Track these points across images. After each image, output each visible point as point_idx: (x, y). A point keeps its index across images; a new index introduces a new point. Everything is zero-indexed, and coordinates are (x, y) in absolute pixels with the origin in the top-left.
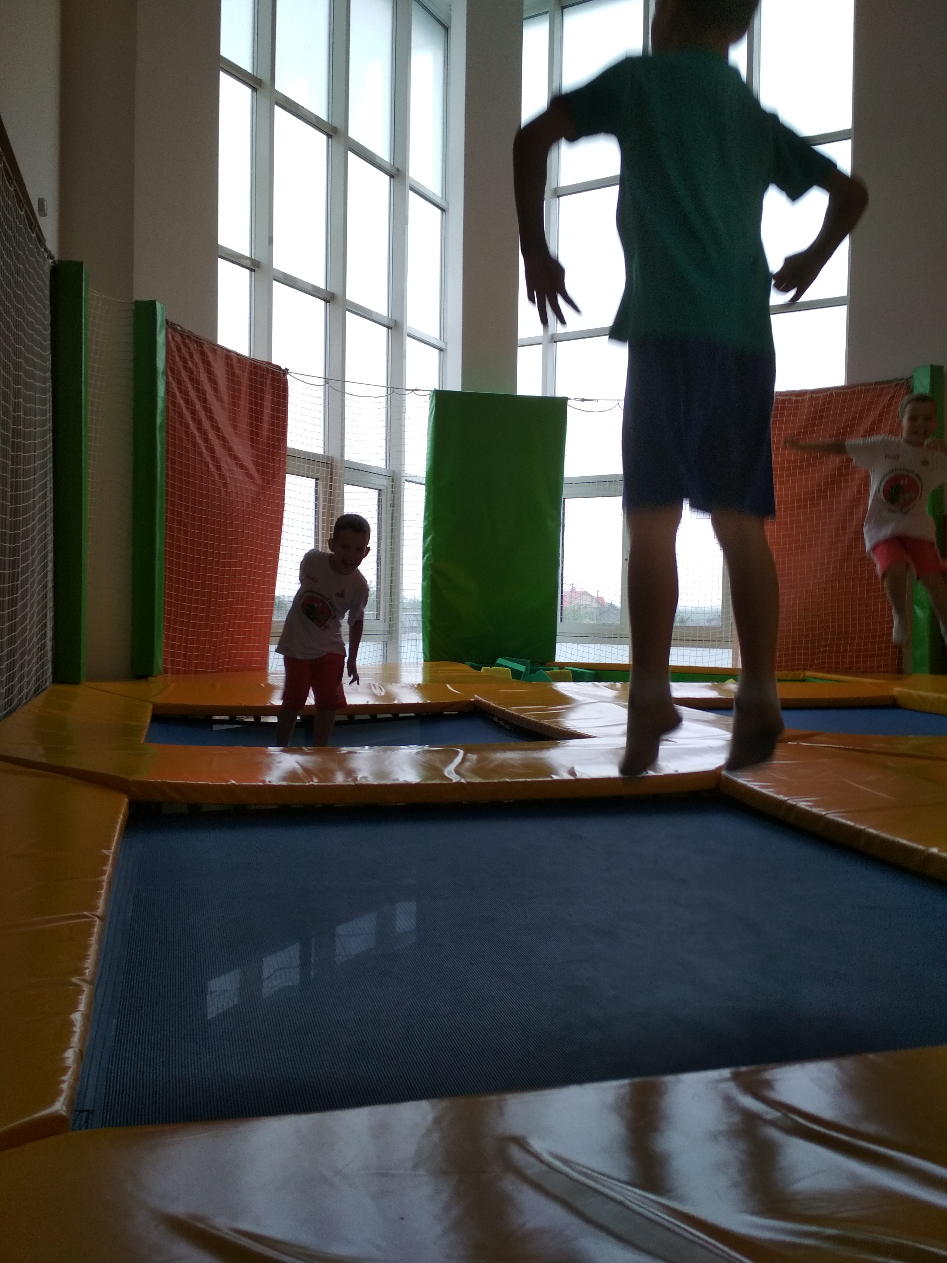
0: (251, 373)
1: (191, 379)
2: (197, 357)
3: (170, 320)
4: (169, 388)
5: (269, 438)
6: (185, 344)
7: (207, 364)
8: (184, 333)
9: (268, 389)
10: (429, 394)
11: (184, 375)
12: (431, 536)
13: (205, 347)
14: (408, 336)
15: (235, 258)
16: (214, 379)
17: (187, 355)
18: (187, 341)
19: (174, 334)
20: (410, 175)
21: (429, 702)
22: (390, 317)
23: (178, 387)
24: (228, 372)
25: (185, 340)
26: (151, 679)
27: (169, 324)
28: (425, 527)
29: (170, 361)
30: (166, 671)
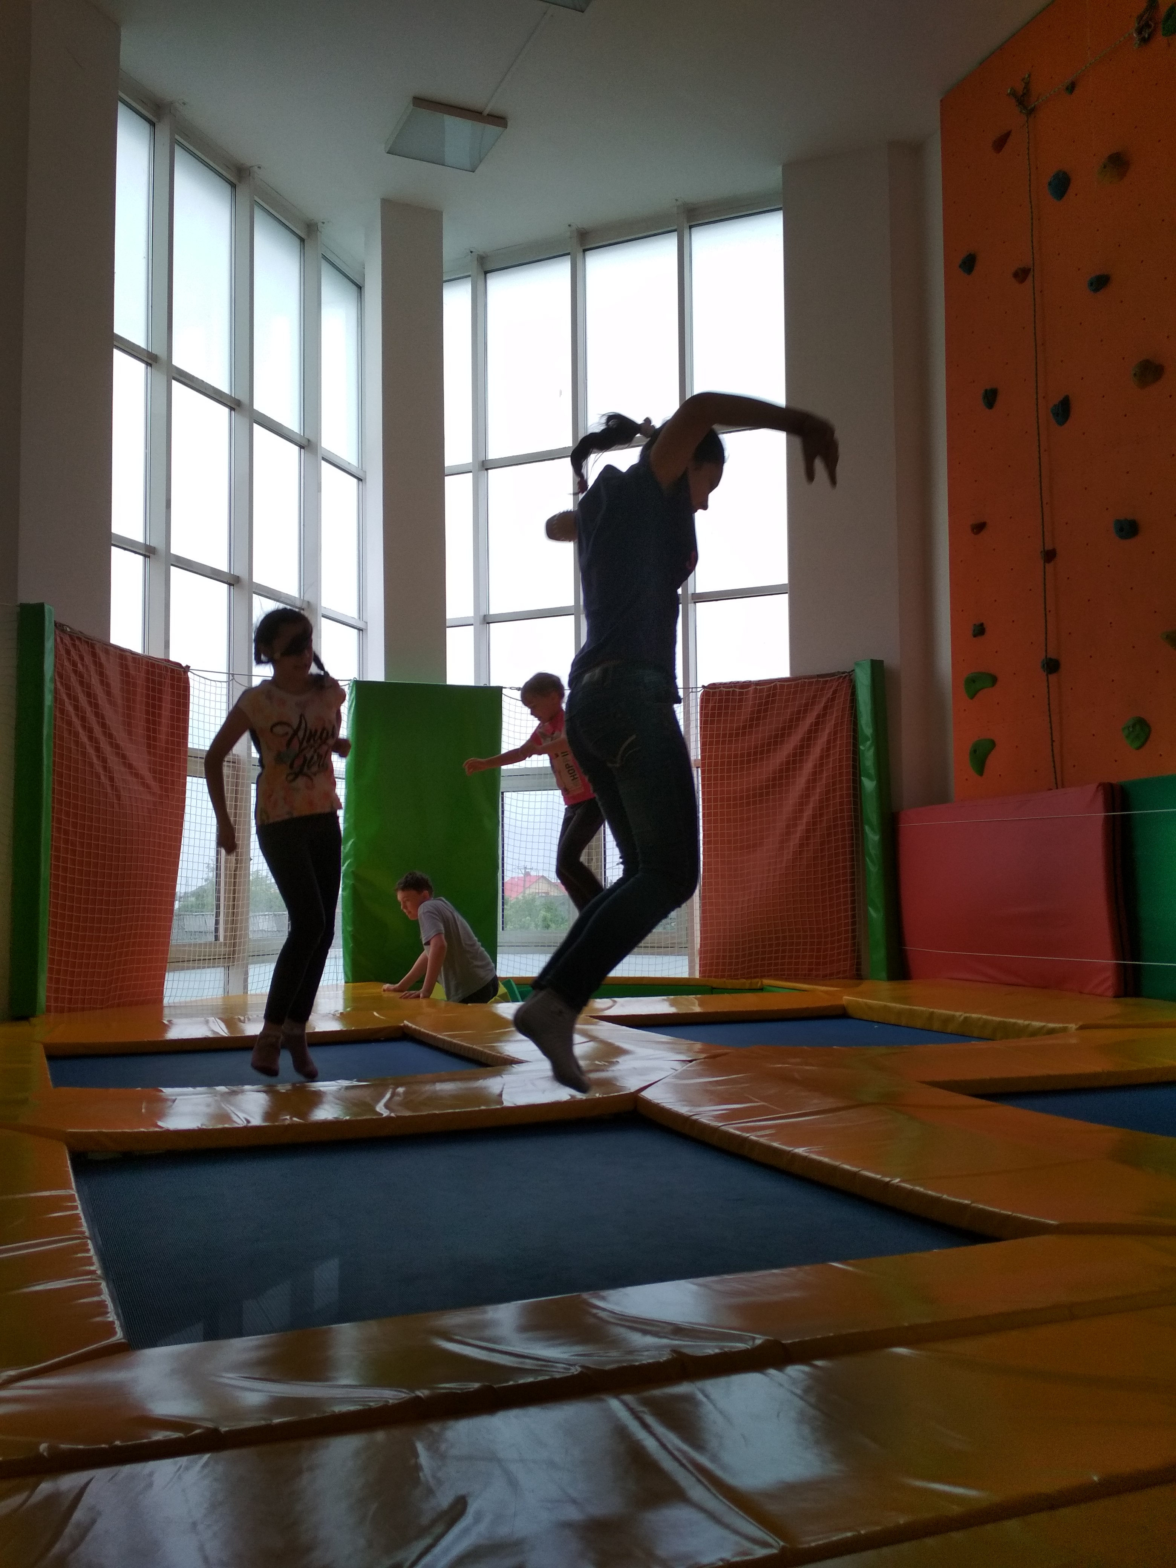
0: (147, 672)
1: (82, 683)
2: (88, 659)
3: (58, 621)
4: (56, 694)
5: (167, 742)
6: (74, 645)
7: (99, 665)
8: (73, 634)
9: (167, 689)
11: (74, 680)
12: (352, 840)
13: (97, 647)
14: (323, 616)
15: (128, 545)
16: (106, 682)
17: (77, 659)
18: (77, 642)
19: (63, 636)
20: (323, 445)
21: (353, 1028)
22: (302, 598)
23: (67, 693)
24: (122, 674)
25: (75, 641)
26: (34, 1020)
27: (59, 626)
29: (58, 666)
30: (48, 1009)
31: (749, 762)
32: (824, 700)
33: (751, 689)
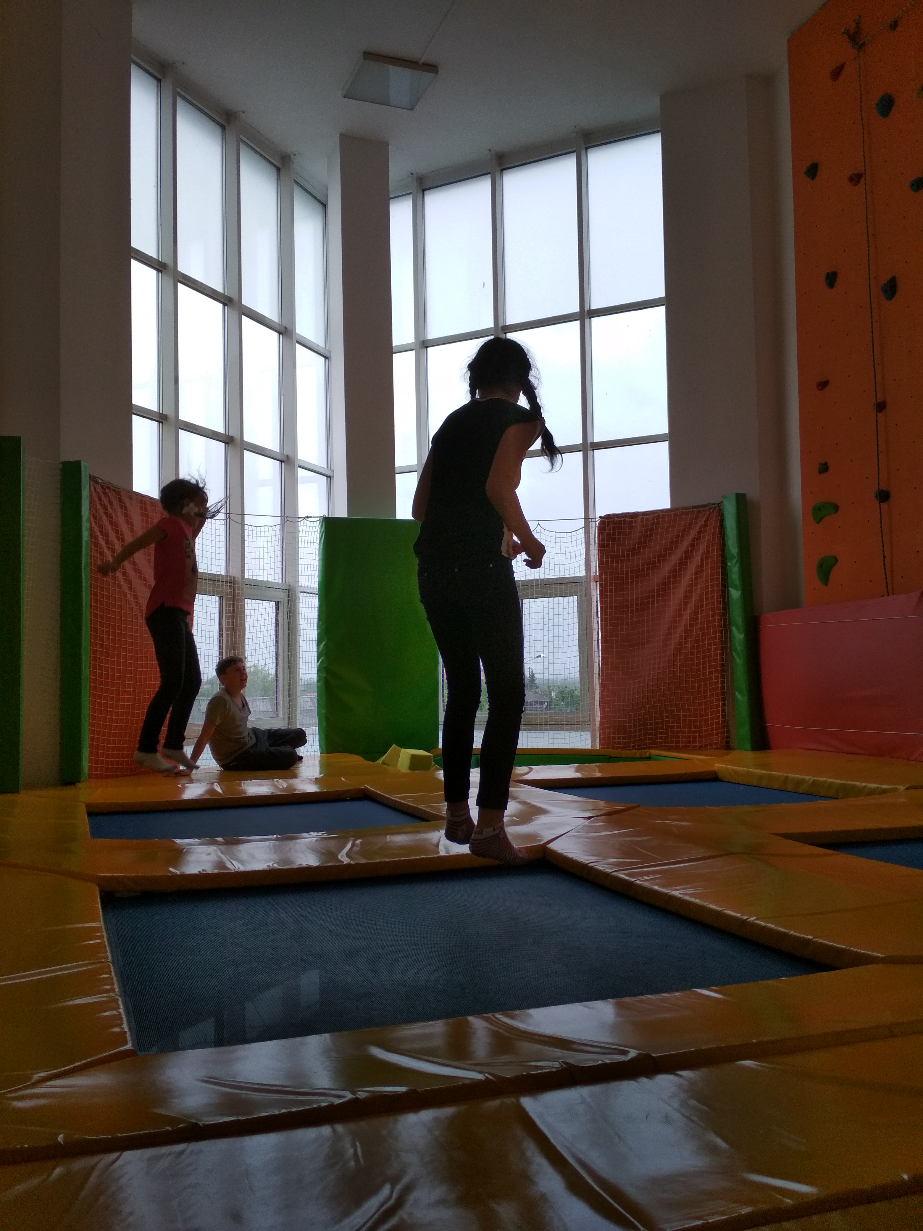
1: (111, 523)
2: (116, 504)
3: (92, 474)
4: (92, 532)
6: (105, 493)
7: (124, 508)
8: (104, 484)
10: (319, 520)
11: (105, 521)
12: (324, 642)
13: (122, 495)
14: (299, 467)
15: (145, 414)
16: (130, 521)
17: (107, 503)
18: (107, 491)
19: (96, 487)
20: (297, 331)
21: (325, 790)
22: (283, 452)
23: (100, 531)
25: (105, 490)
26: (79, 785)
27: (91, 478)
28: (318, 634)
29: (92, 509)
30: (90, 776)
31: (637, 577)
32: (698, 526)
33: (639, 518)
